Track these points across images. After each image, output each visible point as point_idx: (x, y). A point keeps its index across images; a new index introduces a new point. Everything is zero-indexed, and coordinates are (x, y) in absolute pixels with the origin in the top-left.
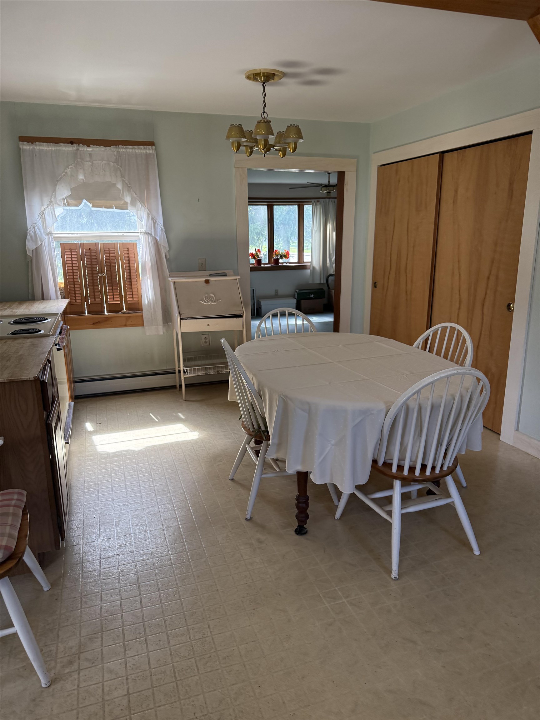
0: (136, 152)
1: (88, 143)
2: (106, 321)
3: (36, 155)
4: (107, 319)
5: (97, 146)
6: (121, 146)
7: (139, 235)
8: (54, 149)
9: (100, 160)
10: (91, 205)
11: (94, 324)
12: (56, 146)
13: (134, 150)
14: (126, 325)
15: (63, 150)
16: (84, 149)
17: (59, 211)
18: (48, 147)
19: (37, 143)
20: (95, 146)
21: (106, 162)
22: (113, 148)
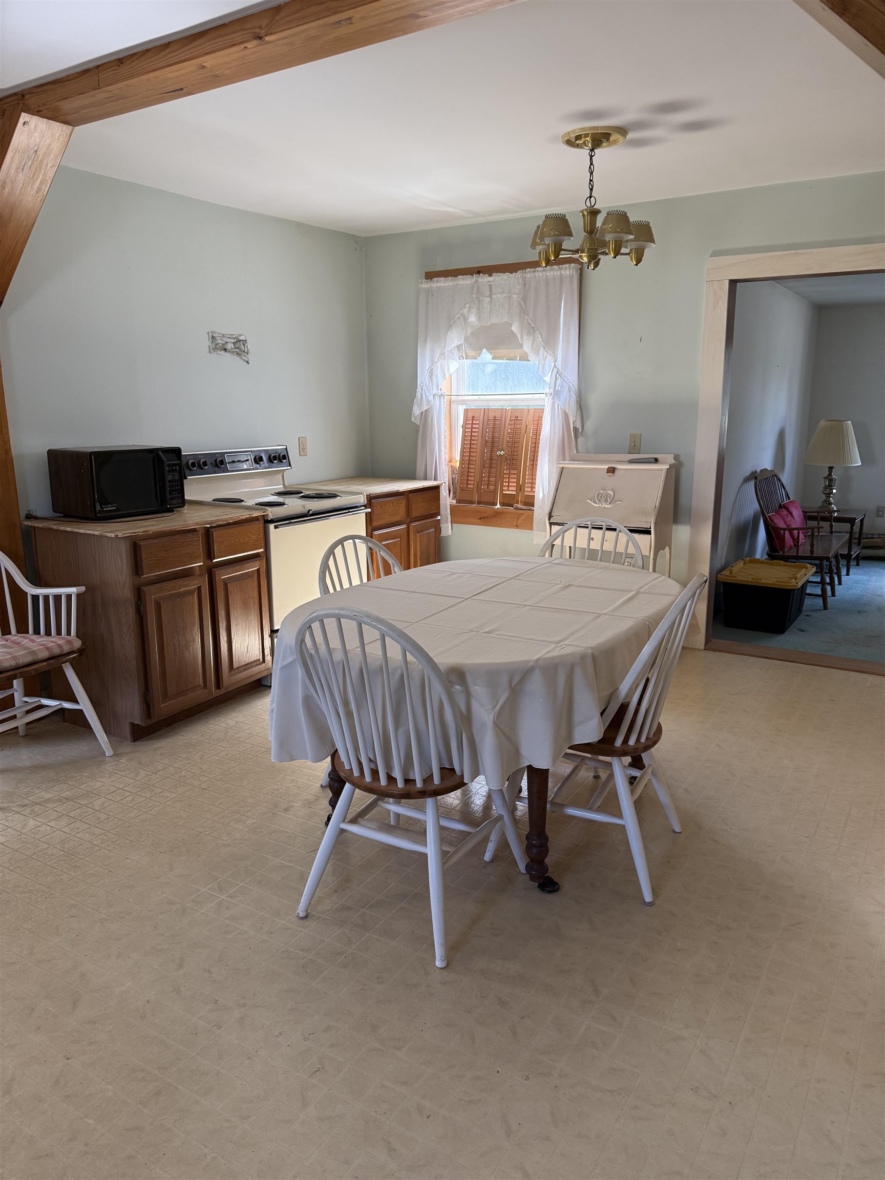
0: (547, 275)
1: (489, 270)
2: (495, 516)
3: (432, 295)
4: (497, 514)
5: (501, 273)
6: (529, 269)
7: (545, 397)
8: (451, 284)
9: (500, 293)
10: (492, 356)
11: (480, 519)
12: (454, 280)
13: (544, 273)
14: (517, 526)
15: (461, 285)
16: (484, 279)
17: (453, 365)
18: (446, 283)
19: (435, 279)
20: (499, 274)
21: (506, 295)
22: (519, 274)
